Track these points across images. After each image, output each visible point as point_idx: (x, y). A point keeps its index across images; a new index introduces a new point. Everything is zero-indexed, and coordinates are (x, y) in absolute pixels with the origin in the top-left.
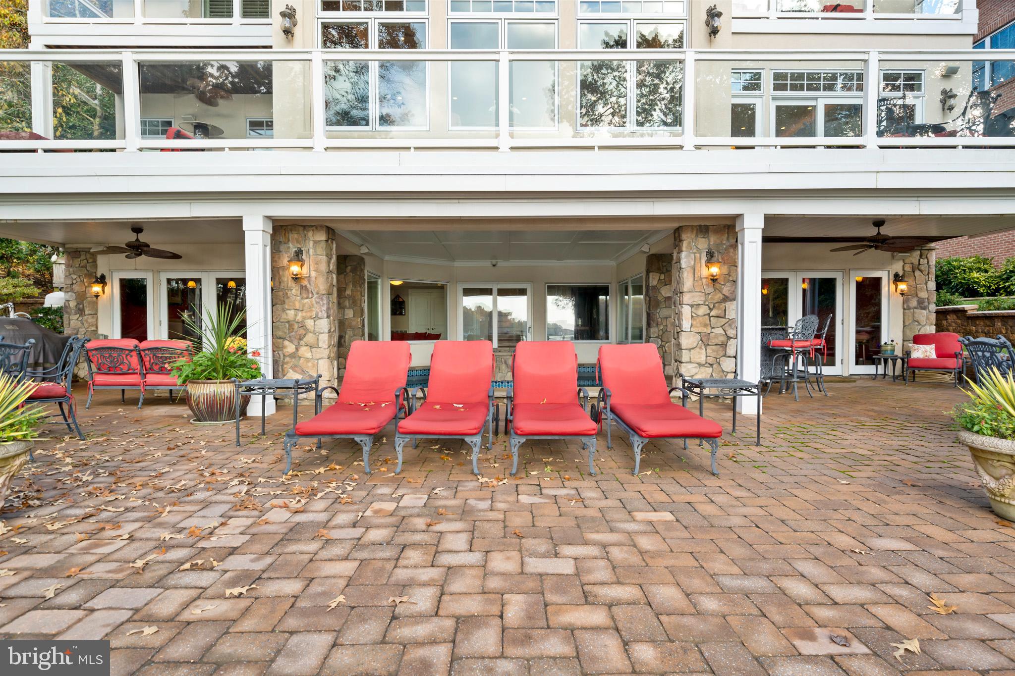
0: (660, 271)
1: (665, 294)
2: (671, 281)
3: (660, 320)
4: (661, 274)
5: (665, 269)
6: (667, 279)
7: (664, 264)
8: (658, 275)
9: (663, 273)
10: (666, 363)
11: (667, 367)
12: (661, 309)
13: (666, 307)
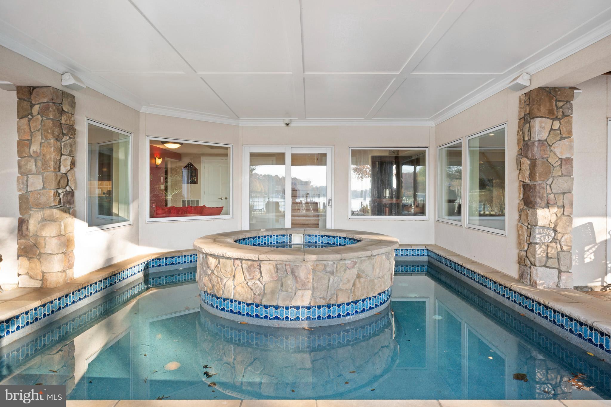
0: (552, 115)
1: (561, 153)
2: (570, 132)
3: (552, 196)
4: (553, 120)
5: (560, 114)
6: (564, 130)
7: (560, 104)
8: (550, 121)
9: (557, 118)
10: (563, 268)
11: (564, 277)
12: (554, 177)
13: (562, 175)
